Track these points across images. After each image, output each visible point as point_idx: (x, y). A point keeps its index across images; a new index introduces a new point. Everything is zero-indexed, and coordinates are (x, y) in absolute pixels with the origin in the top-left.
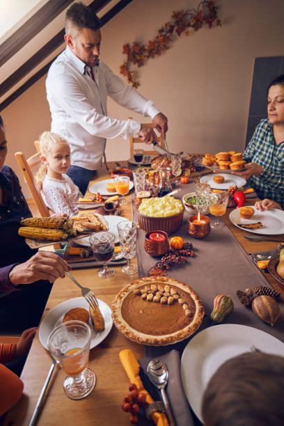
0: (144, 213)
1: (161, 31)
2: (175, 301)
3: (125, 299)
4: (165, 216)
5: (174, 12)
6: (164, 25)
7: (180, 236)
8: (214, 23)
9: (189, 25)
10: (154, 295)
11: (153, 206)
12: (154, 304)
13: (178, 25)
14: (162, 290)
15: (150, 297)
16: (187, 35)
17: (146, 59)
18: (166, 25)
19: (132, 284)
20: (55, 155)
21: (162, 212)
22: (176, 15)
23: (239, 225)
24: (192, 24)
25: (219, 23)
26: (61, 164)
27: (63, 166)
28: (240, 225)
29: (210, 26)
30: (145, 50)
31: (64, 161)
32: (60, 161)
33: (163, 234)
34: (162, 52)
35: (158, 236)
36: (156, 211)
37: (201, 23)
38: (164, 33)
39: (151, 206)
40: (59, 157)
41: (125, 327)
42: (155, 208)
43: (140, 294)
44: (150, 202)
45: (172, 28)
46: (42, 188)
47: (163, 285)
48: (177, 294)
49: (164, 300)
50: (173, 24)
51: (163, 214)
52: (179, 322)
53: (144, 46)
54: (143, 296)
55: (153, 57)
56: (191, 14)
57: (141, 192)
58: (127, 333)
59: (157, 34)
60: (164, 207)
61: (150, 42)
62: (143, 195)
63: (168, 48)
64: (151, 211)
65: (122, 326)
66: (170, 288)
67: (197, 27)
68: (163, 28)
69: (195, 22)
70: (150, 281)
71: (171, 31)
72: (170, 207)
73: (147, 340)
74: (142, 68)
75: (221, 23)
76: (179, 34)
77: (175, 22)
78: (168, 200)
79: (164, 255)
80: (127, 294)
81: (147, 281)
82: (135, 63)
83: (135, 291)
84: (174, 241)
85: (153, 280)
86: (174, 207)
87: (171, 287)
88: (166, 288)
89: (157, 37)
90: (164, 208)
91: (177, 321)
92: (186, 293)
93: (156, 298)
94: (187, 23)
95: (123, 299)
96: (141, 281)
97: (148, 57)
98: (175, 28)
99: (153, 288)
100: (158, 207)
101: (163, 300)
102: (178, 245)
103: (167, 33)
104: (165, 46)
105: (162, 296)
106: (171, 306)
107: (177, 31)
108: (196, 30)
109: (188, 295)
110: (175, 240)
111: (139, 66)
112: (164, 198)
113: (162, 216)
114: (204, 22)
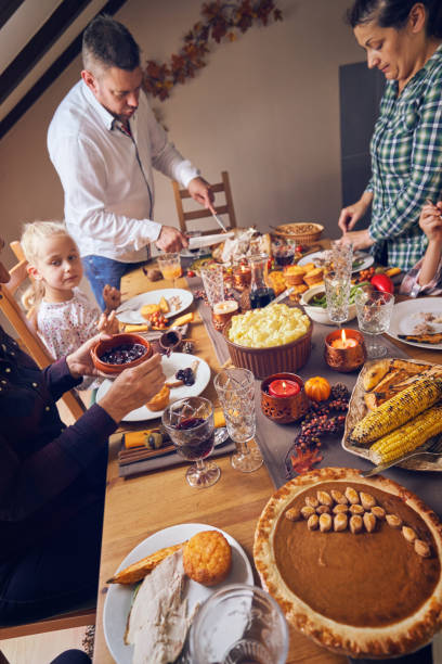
0: (243, 343)
1: (189, 38)
2: (380, 522)
3: (276, 537)
4: (284, 343)
5: (204, 5)
6: (192, 28)
7: (321, 376)
8: (271, 16)
9: (231, 24)
10: (333, 515)
11: (257, 328)
12: (340, 536)
13: (215, 25)
14: (343, 500)
15: (324, 522)
16: (231, 40)
17: (172, 85)
18: (196, 27)
19: (277, 497)
20: (48, 258)
21: (276, 336)
22: (208, 10)
23: (400, 336)
24: (236, 21)
25: (278, 15)
26: (63, 273)
27: (67, 276)
28: (404, 337)
29: (265, 22)
30: (167, 71)
31: (66, 266)
32: (60, 269)
33: (291, 378)
34: (195, 72)
35: (284, 385)
36: (264, 337)
37: (251, 17)
38: (194, 41)
39: (252, 328)
40: (56, 262)
41: (305, 618)
42: (262, 330)
43: (302, 518)
44: (248, 320)
45: (205, 30)
46: (37, 325)
47: (341, 488)
48: (378, 504)
49: (358, 525)
50: (207, 25)
51: (280, 340)
52: (411, 574)
53: (165, 66)
54: (311, 521)
55: (183, 82)
56: (232, 6)
57: (220, 303)
58: (317, 634)
59: (182, 44)
60: (277, 326)
61: (174, 57)
62: (226, 310)
63: (204, 65)
64: (255, 339)
65: (298, 616)
66: (358, 493)
67: (244, 25)
68: (191, 33)
69: (239, 17)
70: (311, 482)
71: (204, 36)
72: (288, 325)
73: (371, 646)
74: (167, 101)
75: (283, 15)
76: (218, 41)
77: (210, 22)
78: (278, 311)
79: (303, 419)
80: (274, 522)
81: (304, 483)
82: (155, 96)
83: (291, 514)
84: (314, 387)
85: (315, 479)
86: (295, 324)
87: (359, 489)
88: (350, 494)
89: (185, 49)
90: (278, 329)
91: (406, 573)
92: (392, 497)
93: (339, 522)
94: (228, 21)
95: (271, 536)
96: (293, 487)
97: (175, 82)
98: (211, 31)
99: (323, 497)
100: (266, 328)
101: (354, 524)
102: (322, 393)
103: (198, 39)
104: (199, 62)
105: (349, 515)
106: (378, 535)
107: (213, 36)
108: (244, 30)
109: (400, 501)
110: (316, 384)
111: (163, 99)
112: (269, 309)
113: (278, 344)
114: (255, 16)
